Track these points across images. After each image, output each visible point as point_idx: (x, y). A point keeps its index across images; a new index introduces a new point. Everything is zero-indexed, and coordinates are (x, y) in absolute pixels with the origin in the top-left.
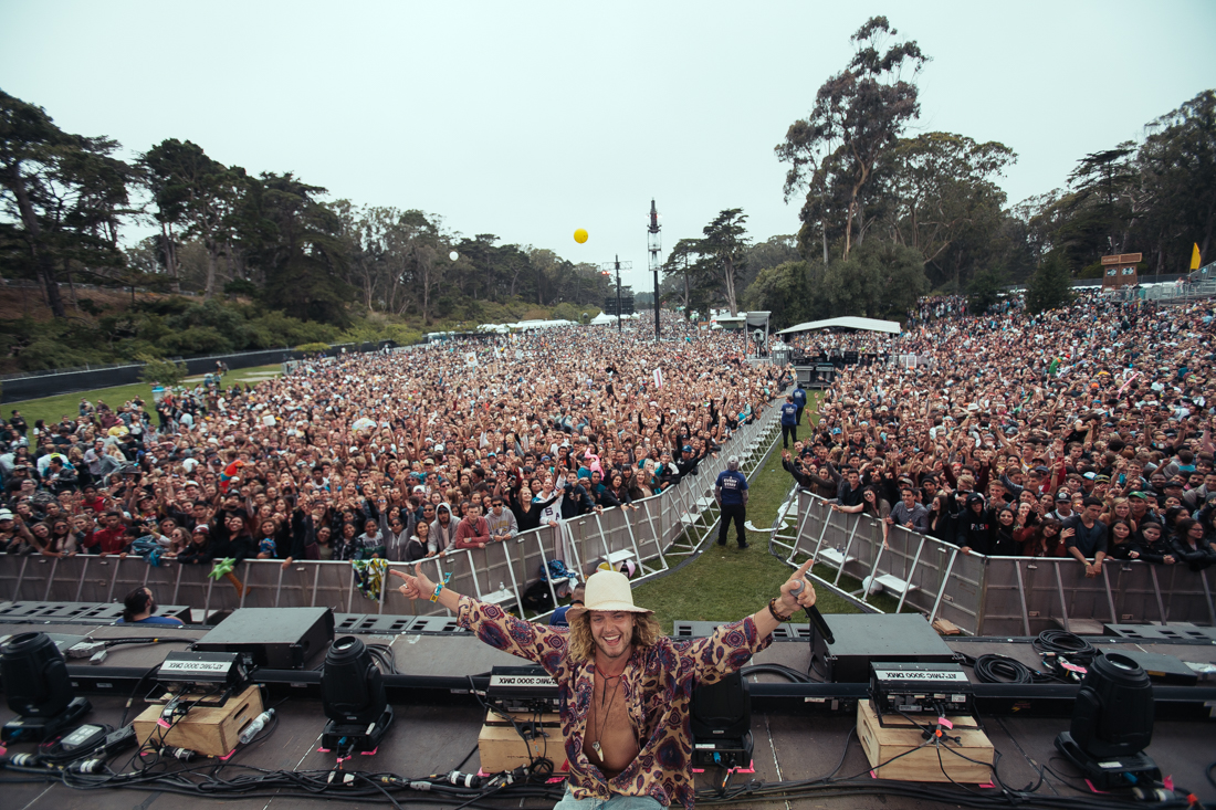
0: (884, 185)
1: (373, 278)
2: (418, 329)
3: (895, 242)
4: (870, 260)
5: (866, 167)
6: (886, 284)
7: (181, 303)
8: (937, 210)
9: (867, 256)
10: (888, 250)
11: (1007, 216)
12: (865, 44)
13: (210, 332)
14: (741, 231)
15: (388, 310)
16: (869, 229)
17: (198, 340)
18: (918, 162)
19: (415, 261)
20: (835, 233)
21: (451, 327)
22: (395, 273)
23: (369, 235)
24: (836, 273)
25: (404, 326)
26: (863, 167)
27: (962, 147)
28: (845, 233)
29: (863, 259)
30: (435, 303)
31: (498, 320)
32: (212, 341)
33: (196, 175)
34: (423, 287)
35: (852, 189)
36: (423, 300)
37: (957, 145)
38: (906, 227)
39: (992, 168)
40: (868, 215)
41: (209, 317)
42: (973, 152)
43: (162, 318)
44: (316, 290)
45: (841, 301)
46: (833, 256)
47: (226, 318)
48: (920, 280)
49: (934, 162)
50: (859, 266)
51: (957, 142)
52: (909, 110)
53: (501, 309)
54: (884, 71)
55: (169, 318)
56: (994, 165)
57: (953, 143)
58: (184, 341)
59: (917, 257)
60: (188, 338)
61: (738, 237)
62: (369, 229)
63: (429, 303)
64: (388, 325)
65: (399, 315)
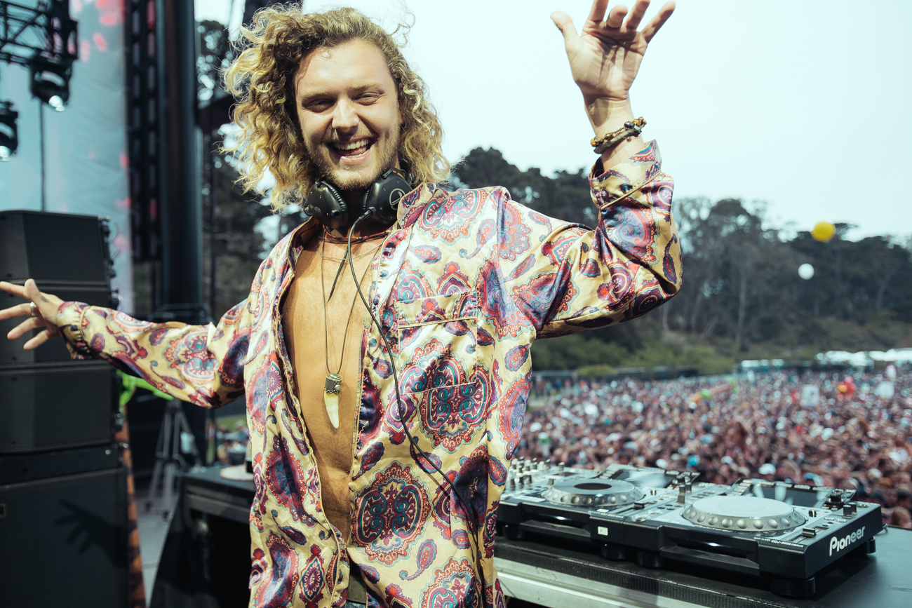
2: (728, 355)
15: (688, 329)
21: (776, 355)
22: (702, 280)
25: (710, 350)
30: (754, 321)
31: (852, 347)
34: (737, 299)
36: (735, 316)
53: (858, 331)
63: (747, 320)
64: (688, 348)
65: (702, 336)
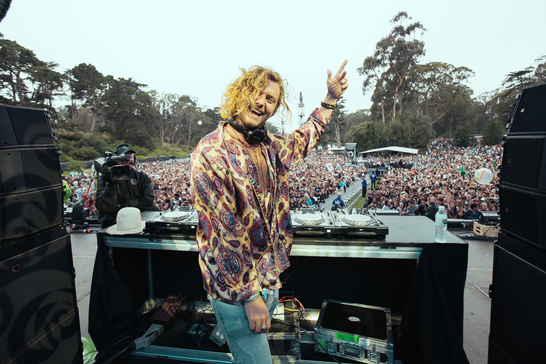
0: (411, 86)
1: (165, 127)
2: (185, 151)
3: (418, 113)
4: (405, 121)
5: (402, 78)
6: (414, 133)
7: (78, 136)
8: (438, 98)
9: (404, 119)
10: (415, 116)
11: (474, 101)
12: (397, 24)
13: (91, 150)
14: (343, 107)
15: (171, 142)
16: (405, 106)
17: (86, 153)
18: (427, 76)
19: (185, 119)
20: (388, 108)
22: (176, 124)
23: (164, 106)
24: (389, 127)
25: (180, 149)
26: (400, 78)
27: (448, 69)
28: (393, 109)
29: (402, 120)
30: (194, 139)
32: (92, 154)
33: (91, 79)
34: (188, 131)
35: (395, 88)
36: (188, 138)
37: (445, 68)
38: (423, 106)
39: (463, 78)
40: (403, 100)
41: (92, 143)
42: (454, 71)
43: (70, 142)
44: (139, 131)
45: (392, 141)
46: (388, 119)
47: (99, 143)
48: (430, 131)
49: (434, 75)
50: (400, 124)
51: (445, 67)
52: (420, 52)
54: (407, 35)
55: (73, 143)
56: (464, 77)
57: (444, 67)
58: (80, 153)
59: (428, 120)
60: (81, 152)
61: (341, 110)
62: (164, 103)
63: (191, 139)
64: (171, 149)
65: (176, 144)
